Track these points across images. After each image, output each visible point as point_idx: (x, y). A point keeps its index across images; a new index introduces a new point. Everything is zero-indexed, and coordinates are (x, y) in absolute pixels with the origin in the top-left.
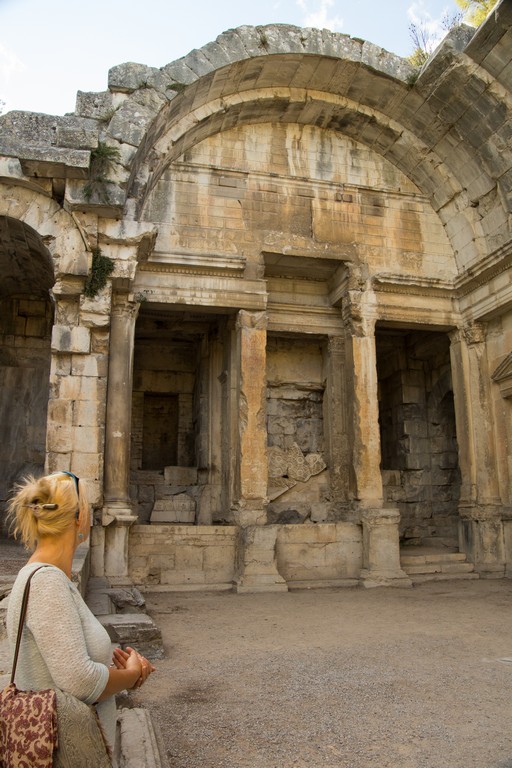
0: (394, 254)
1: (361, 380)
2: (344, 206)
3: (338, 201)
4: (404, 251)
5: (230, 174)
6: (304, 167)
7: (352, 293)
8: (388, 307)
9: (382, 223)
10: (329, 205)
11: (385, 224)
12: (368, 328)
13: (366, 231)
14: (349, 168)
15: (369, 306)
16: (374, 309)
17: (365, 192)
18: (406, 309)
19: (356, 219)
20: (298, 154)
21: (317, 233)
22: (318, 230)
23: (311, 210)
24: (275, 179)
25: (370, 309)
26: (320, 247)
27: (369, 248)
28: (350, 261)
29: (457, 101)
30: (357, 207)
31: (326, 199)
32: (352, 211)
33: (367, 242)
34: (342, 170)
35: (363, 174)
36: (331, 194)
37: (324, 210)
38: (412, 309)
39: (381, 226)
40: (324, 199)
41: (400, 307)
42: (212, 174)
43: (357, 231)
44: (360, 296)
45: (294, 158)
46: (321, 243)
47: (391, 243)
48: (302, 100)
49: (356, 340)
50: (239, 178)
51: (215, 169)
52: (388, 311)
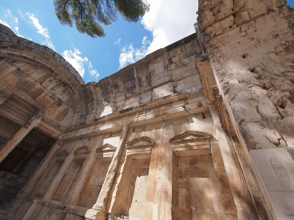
0: (55, 116)
2: (51, 99)
3: (50, 97)
4: (58, 116)
5: (23, 73)
6: (48, 86)
7: (34, 117)
8: (42, 126)
11: (58, 109)
12: (30, 128)
13: (52, 107)
14: (60, 93)
15: (36, 123)
17: (59, 100)
18: (47, 128)
19: (51, 103)
20: (49, 83)
21: (37, 99)
23: (40, 94)
24: (36, 83)
26: (34, 103)
27: (49, 111)
28: (41, 111)
29: (87, 93)
30: (54, 101)
31: (47, 95)
33: (50, 109)
34: (57, 93)
35: (62, 97)
36: (50, 95)
37: (44, 97)
38: (49, 129)
42: (18, 69)
43: (49, 106)
44: (35, 119)
45: (47, 83)
46: (36, 102)
47: (56, 113)
48: (58, 73)
49: (23, 128)
50: (25, 76)
51: (19, 69)
52: (40, 126)
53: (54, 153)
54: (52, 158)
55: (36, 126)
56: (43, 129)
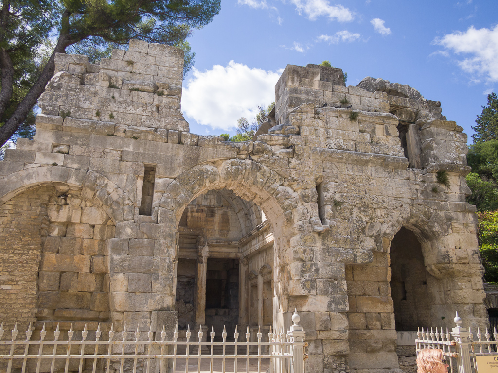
0: (217, 232)
1: (200, 279)
2: (200, 214)
3: (197, 212)
4: (221, 231)
7: (200, 247)
8: (213, 252)
9: (214, 220)
10: (194, 214)
12: (205, 260)
13: (207, 223)
15: (205, 252)
16: (207, 253)
17: (208, 208)
18: (220, 252)
19: (204, 219)
22: (189, 224)
23: (187, 216)
25: (205, 253)
27: (208, 230)
28: (200, 235)
30: (205, 214)
32: (202, 216)
33: (208, 228)
35: (208, 201)
36: (195, 209)
37: (192, 216)
38: (222, 252)
39: (213, 221)
40: (192, 212)
41: (217, 252)
43: (203, 224)
44: (202, 248)
46: (189, 229)
47: (217, 227)
49: (199, 265)
52: (212, 254)
53: (244, 277)
54: (245, 283)
55: (208, 255)
56: (216, 255)
